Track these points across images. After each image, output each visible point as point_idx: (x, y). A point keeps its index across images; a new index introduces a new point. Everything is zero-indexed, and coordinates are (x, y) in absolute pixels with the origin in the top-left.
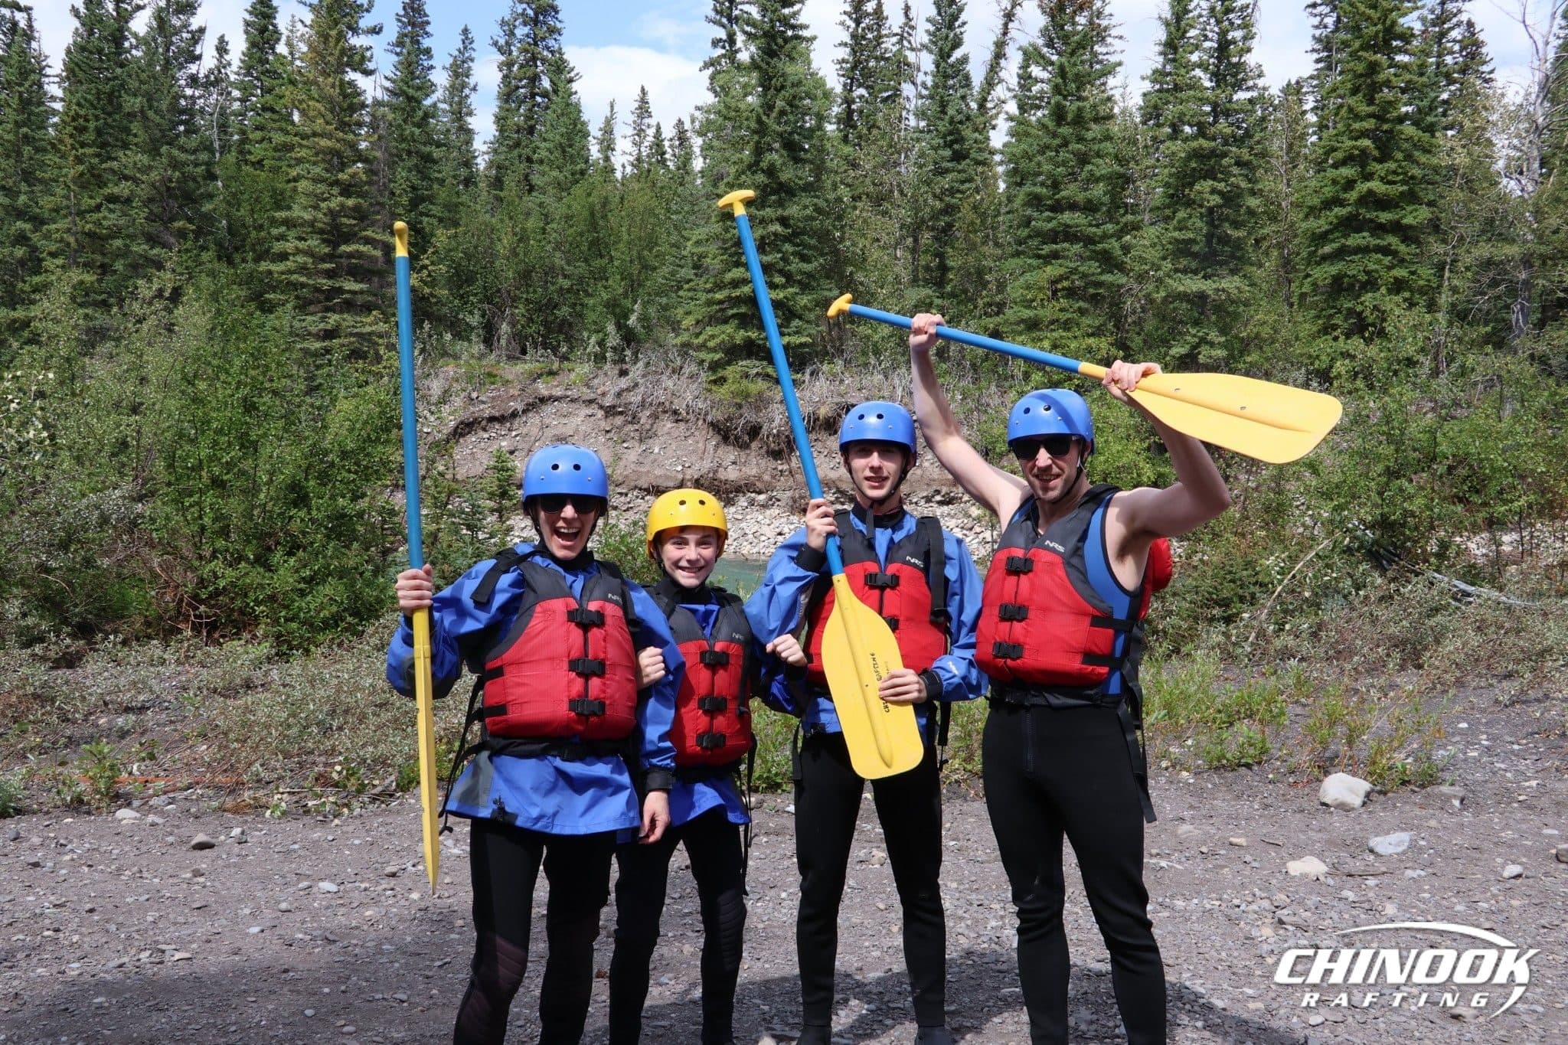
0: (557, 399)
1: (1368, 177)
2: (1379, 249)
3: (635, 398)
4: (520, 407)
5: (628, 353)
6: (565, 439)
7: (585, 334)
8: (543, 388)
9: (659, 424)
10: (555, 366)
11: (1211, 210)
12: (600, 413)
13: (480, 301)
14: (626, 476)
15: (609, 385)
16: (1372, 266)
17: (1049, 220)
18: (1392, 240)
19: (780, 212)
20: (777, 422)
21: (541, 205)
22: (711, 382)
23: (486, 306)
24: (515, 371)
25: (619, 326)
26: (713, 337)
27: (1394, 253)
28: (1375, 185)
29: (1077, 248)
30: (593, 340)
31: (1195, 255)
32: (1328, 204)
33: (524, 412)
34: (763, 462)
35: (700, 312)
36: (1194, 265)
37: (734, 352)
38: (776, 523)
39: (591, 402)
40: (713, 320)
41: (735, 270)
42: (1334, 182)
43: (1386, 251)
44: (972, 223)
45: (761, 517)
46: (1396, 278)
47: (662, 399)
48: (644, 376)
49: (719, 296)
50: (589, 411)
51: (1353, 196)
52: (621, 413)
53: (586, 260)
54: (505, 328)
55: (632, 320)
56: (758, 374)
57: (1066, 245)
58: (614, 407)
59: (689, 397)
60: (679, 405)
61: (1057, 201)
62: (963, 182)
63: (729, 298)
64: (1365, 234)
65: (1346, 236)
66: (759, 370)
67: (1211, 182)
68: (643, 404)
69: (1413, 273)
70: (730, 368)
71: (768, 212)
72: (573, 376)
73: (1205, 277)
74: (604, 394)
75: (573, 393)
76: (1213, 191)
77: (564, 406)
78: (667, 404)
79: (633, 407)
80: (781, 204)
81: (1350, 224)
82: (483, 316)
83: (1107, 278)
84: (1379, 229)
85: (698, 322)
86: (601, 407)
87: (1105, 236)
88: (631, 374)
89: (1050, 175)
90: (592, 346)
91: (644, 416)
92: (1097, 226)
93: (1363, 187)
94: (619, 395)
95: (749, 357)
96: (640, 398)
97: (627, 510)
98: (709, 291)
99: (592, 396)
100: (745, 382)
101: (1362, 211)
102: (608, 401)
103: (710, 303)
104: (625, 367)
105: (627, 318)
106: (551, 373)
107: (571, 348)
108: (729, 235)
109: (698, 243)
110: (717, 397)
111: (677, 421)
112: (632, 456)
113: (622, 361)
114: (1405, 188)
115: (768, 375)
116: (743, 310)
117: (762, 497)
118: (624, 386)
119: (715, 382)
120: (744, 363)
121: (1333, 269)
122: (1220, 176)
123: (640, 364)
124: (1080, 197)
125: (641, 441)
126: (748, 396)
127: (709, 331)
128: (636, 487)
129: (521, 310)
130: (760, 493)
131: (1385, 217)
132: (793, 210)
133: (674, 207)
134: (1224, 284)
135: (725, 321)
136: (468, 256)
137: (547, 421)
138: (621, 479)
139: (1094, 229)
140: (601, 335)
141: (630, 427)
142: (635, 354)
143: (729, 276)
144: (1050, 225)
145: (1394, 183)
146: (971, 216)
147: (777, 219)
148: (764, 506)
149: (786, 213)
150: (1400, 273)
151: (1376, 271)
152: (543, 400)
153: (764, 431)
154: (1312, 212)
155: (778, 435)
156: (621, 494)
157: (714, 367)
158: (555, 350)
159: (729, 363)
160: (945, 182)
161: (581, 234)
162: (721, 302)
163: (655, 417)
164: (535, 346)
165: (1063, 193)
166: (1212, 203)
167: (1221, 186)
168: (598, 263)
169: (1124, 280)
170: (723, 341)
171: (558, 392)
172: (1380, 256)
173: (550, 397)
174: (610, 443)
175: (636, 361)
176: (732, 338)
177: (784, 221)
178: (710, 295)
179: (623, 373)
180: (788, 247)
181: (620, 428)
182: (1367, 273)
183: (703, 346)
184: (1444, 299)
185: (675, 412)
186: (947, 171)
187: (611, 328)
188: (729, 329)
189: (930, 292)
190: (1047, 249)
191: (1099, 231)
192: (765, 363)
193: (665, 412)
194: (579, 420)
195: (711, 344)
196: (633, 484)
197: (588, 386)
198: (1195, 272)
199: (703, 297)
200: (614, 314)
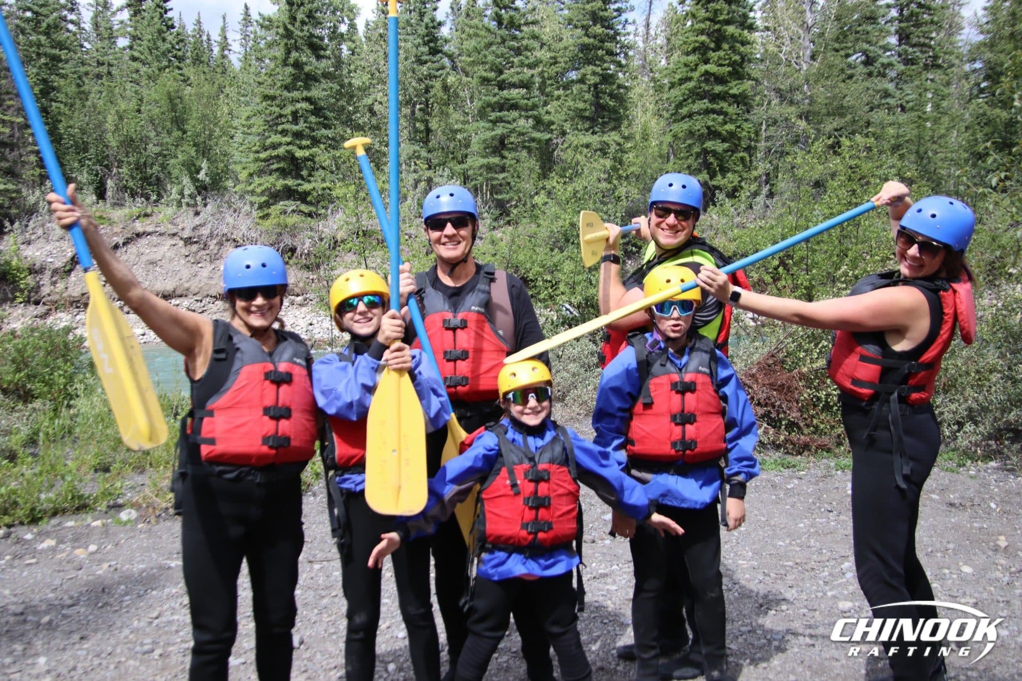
0: (149, 234)
1: (706, 62)
2: (713, 111)
3: (205, 231)
4: (121, 242)
5: (199, 198)
6: (156, 263)
7: (169, 187)
8: (139, 227)
9: (224, 249)
10: (149, 210)
11: (596, 86)
12: (181, 243)
13: (94, 164)
14: (201, 288)
15: (187, 222)
16: (710, 123)
17: (495, 95)
18: (723, 105)
19: (305, 94)
20: (307, 245)
21: (136, 92)
22: (260, 218)
23: (98, 168)
24: (118, 214)
25: (194, 180)
26: (260, 185)
27: (726, 114)
28: (711, 68)
29: (515, 114)
30: (174, 191)
31: (588, 118)
32: (682, 81)
33: (124, 244)
34: (299, 275)
35: (253, 167)
36: (587, 125)
37: (275, 196)
38: (308, 317)
39: (174, 235)
40: (261, 173)
41: (273, 136)
42: (686, 65)
43: (720, 112)
44: (442, 99)
45: (298, 313)
46: (727, 131)
47: (226, 231)
48: (212, 215)
49: (263, 155)
50: (173, 242)
51: (696, 75)
52: (196, 242)
53: (169, 133)
54: (110, 183)
55: (201, 176)
56: (293, 211)
57: (506, 113)
58: (190, 238)
59: (243, 228)
60: (237, 235)
61: (499, 82)
62: (438, 70)
63: (272, 158)
64: (706, 101)
65: (694, 102)
66: (294, 207)
67: (591, 67)
68: (211, 236)
69: (739, 127)
70: (273, 207)
71: (296, 94)
72: (161, 216)
73: (594, 133)
74: (183, 229)
75: (161, 229)
76: (594, 73)
77: (154, 239)
78: (229, 235)
79: (204, 238)
80: (307, 88)
81: (696, 95)
82: (97, 175)
83: (537, 135)
84: (714, 98)
85: (251, 175)
86: (181, 239)
87: (534, 107)
88: (202, 214)
89: (493, 64)
90: (175, 195)
91: (212, 244)
92: (528, 99)
93: (703, 68)
94: (194, 229)
95: (288, 198)
96: (209, 231)
97: (203, 312)
98: (258, 152)
99: (175, 231)
100: (282, 217)
101: (703, 85)
102: (186, 234)
103: (257, 160)
104: (199, 209)
105: (198, 172)
106: (146, 215)
107: (160, 196)
108: (267, 112)
109: (248, 118)
110: (264, 229)
111: (237, 247)
112: (205, 273)
113: (196, 205)
114: (730, 69)
115: (301, 211)
116: (282, 165)
117: (299, 299)
118: (198, 223)
119: (262, 218)
120: (281, 203)
121: (685, 125)
122: (598, 63)
123: (209, 207)
124: (515, 79)
125: (211, 262)
126: (286, 226)
127: (257, 181)
128: (208, 296)
129: (124, 170)
130: (298, 295)
131: (718, 89)
132: (316, 92)
133: (242, 92)
134: (605, 138)
135: (270, 174)
136: (83, 131)
137: (142, 250)
138: (196, 290)
139: (526, 101)
140: (180, 186)
141: (203, 252)
142: (204, 199)
143: (268, 142)
144: (495, 99)
145: (724, 65)
146: (441, 94)
147: (303, 99)
148: (301, 305)
149: (309, 95)
150: (730, 127)
151: (713, 126)
152: (138, 235)
153: (298, 251)
154: (672, 85)
155: (308, 254)
156: (197, 301)
157: (261, 207)
158: (148, 199)
159: (272, 204)
160: (424, 69)
161: (163, 113)
162: (265, 160)
163: (220, 244)
164: (133, 195)
165: (503, 77)
166: (592, 82)
167: (598, 70)
168: (177, 134)
169: (548, 136)
170: (268, 189)
171: (150, 229)
172: (715, 116)
173: (144, 233)
174: (189, 265)
175: (205, 205)
176: (275, 186)
177: (308, 99)
178: (256, 155)
179: (197, 214)
180: (313, 119)
181: (196, 253)
182: (708, 128)
183: (253, 192)
184: (762, 145)
185: (234, 240)
186: (426, 62)
187: (186, 180)
188: (272, 179)
189: (418, 148)
190: (494, 116)
191: (530, 103)
192: (299, 203)
193: (228, 240)
194: (165, 249)
195: (259, 190)
196: (205, 293)
197: (172, 223)
198: (587, 130)
199: (252, 156)
200: (189, 170)
